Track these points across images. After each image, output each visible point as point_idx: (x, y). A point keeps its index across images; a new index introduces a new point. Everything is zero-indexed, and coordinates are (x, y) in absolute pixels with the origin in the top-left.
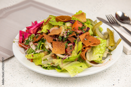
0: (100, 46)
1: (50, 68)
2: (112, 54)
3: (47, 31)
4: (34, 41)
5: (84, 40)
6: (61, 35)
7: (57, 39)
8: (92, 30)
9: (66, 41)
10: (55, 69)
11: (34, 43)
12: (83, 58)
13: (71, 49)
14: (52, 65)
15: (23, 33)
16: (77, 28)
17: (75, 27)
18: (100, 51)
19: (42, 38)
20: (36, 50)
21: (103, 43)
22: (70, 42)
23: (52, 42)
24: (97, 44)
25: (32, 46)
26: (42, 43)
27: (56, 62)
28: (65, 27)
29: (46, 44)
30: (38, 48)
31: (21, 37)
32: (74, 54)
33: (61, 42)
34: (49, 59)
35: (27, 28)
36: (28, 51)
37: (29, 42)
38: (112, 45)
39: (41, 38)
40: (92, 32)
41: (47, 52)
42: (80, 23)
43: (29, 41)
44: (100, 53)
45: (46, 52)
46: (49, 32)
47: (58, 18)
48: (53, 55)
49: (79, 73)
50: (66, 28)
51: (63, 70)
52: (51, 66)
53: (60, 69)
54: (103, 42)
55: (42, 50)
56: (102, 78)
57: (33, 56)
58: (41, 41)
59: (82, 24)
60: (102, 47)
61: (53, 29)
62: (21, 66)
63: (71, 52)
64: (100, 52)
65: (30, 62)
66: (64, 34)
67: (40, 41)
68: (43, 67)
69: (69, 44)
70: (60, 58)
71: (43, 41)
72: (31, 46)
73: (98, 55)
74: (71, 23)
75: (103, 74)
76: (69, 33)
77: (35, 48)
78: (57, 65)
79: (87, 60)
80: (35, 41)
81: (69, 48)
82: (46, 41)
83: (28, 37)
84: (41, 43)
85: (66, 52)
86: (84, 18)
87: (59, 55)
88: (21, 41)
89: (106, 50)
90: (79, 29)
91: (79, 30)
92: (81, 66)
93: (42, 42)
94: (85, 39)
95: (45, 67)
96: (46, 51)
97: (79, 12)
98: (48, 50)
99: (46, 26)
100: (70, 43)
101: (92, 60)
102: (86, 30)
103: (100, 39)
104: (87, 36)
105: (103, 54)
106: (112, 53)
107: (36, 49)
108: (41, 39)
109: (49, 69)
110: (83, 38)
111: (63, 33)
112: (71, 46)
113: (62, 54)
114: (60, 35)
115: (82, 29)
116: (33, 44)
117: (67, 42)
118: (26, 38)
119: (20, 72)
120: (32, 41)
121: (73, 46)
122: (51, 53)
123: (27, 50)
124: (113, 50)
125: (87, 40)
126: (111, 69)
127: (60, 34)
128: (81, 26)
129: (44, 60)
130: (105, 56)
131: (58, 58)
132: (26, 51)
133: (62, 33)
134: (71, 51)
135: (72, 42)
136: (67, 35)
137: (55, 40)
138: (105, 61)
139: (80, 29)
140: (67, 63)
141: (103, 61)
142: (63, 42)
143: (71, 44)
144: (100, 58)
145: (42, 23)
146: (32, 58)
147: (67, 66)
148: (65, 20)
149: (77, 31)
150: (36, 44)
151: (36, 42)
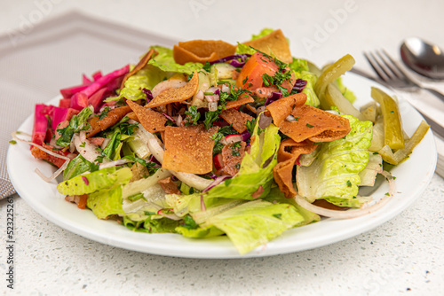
0: (349, 143)
1: (153, 228)
2: (394, 178)
3: (142, 93)
4: (91, 130)
5: (286, 120)
6: (197, 102)
7: (179, 120)
8: (316, 90)
9: (214, 124)
10: (175, 232)
11: (91, 137)
12: (285, 186)
13: (234, 154)
14: (163, 215)
15: (47, 113)
16: (257, 79)
17: (249, 75)
18: (348, 161)
19: (124, 119)
20: (100, 162)
21: (358, 134)
22: (232, 128)
23: (160, 130)
24: (337, 134)
25: (83, 149)
26: (124, 137)
27: (177, 204)
28: (210, 79)
29: (137, 141)
30: (108, 157)
31: (43, 125)
32: (251, 167)
33: (197, 130)
34: (151, 196)
35: (63, 92)
36: (67, 170)
37: (71, 137)
38: (394, 142)
39: (120, 119)
40: (315, 97)
41: (144, 170)
42: (267, 60)
43: (73, 129)
44: (350, 171)
45: (139, 169)
46: (150, 98)
47: (182, 49)
48: (164, 179)
49: (270, 240)
50: (215, 82)
51: (209, 230)
52: (159, 220)
53: (194, 226)
54: (358, 129)
55: (124, 161)
56: (361, 265)
57: (86, 181)
58: (117, 131)
59: (277, 63)
60: (356, 148)
61: (164, 88)
62: (39, 231)
63: (238, 167)
64: (351, 166)
65: (74, 208)
66: (209, 98)
67: (113, 130)
68: (126, 221)
69: (227, 135)
70: (192, 191)
71: (127, 128)
72: (79, 149)
73: (343, 178)
74: (234, 64)
75: (365, 252)
76: (226, 96)
77: (97, 155)
78: (181, 216)
79: (301, 197)
80: (97, 129)
81: (229, 152)
82: (140, 131)
83: (70, 120)
84: (119, 137)
85: (217, 166)
86: (282, 51)
87: (189, 178)
88: (41, 138)
89: (374, 161)
90: (267, 83)
91: (264, 85)
92: (278, 216)
93: (122, 132)
94: (290, 118)
95: (136, 222)
96: (139, 165)
97: (263, 32)
98: (148, 162)
99: (138, 77)
100: (233, 135)
101: (319, 196)
102: (292, 87)
103: (346, 117)
104: (295, 110)
105: (360, 173)
106: (394, 173)
107: (100, 160)
108: (118, 121)
109: (150, 231)
110: (282, 114)
111: (205, 94)
112: (234, 145)
113: (202, 173)
114: (194, 104)
115: (276, 81)
116: (87, 142)
117: (218, 128)
118: (62, 123)
119: (35, 253)
120: (83, 129)
121: (245, 144)
122: (158, 172)
123: (63, 168)
124: (400, 162)
125: (297, 119)
126: (395, 234)
127: (191, 99)
128: (271, 71)
129: (130, 199)
130: (370, 180)
131: (187, 190)
132: (59, 172)
133: (201, 95)
134: (236, 162)
135: (241, 131)
136: (219, 103)
137: (175, 125)
138: (372, 199)
139: (269, 82)
140: (221, 208)
141: (361, 200)
142: (204, 129)
143: (235, 137)
144: (349, 189)
145: (124, 72)
146: (83, 189)
147: (221, 217)
148: (212, 57)
149: (258, 90)
150: (99, 140)
151: (99, 134)
